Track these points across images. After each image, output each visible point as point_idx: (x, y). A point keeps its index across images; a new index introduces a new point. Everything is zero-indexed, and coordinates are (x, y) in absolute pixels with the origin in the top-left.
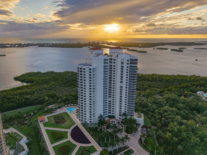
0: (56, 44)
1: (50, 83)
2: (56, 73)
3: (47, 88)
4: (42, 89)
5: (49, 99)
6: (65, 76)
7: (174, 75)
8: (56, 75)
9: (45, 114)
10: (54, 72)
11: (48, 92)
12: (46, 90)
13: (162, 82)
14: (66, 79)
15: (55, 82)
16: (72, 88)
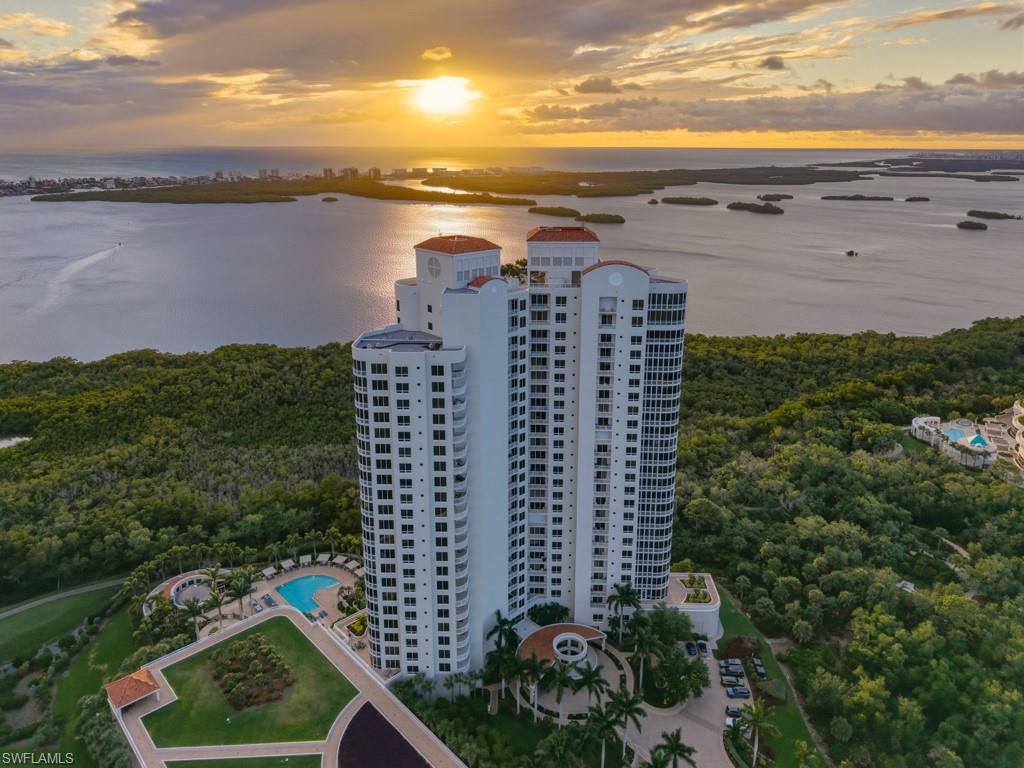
0: (143, 181)
1: (145, 429)
2: (171, 362)
3: (132, 463)
4: (100, 475)
5: (154, 538)
6: (230, 380)
7: (783, 336)
8: (173, 372)
9: (148, 649)
10: (159, 357)
11: (143, 489)
12: (127, 475)
13: (740, 379)
14: (238, 397)
15: (177, 417)
16: (283, 448)
